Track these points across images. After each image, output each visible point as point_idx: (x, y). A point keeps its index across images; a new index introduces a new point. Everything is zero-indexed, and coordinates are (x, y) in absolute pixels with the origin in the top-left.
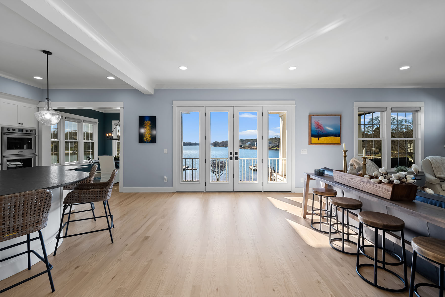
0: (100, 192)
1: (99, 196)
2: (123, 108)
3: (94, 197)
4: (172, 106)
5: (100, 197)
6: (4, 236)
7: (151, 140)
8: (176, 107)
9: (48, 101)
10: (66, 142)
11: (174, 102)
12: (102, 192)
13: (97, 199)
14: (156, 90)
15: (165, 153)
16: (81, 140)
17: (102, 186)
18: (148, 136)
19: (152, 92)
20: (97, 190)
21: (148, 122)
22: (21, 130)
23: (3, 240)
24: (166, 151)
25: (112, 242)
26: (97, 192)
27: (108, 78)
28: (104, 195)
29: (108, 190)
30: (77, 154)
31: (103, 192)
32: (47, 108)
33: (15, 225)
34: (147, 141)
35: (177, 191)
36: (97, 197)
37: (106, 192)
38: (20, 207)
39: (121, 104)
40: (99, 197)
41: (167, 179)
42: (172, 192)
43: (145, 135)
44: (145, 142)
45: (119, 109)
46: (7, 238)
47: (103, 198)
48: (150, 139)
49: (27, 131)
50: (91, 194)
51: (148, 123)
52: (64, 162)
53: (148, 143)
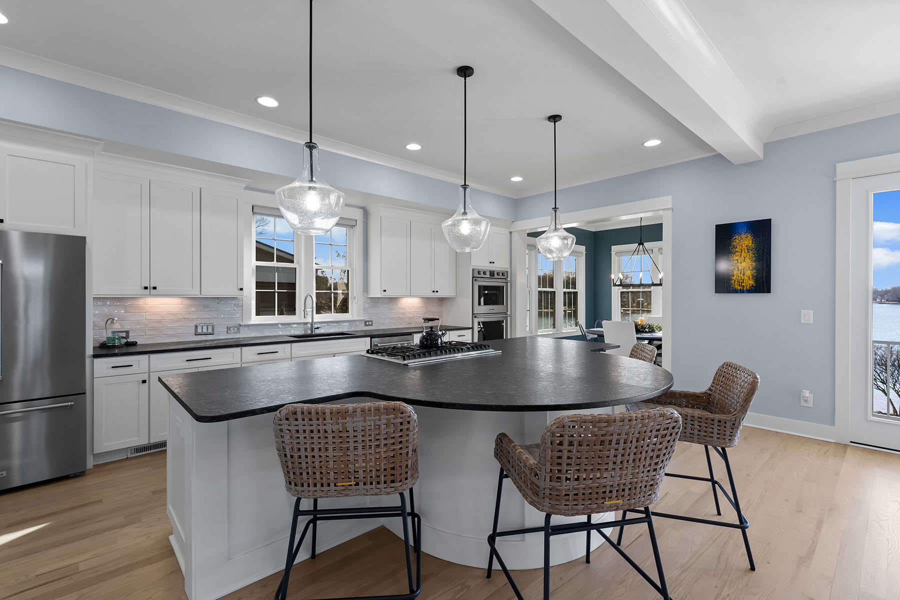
0: (719, 421)
1: (716, 431)
2: (671, 211)
3: (705, 434)
4: (835, 182)
5: (718, 436)
6: (603, 503)
7: (753, 286)
8: (851, 180)
9: (555, 211)
10: (540, 292)
11: (842, 168)
12: (725, 423)
13: (711, 439)
14: (768, 147)
15: (803, 321)
16: (560, 290)
17: (691, 402)
18: (744, 275)
19: (759, 153)
20: (711, 416)
21: (743, 236)
22: (492, 274)
23: (601, 510)
24: (808, 316)
25: (753, 568)
26: (712, 422)
27: (647, 144)
28: (728, 433)
29: (740, 421)
30: (553, 314)
31: (728, 424)
32: (554, 226)
33: (621, 483)
34: (739, 288)
35: (851, 442)
36: (711, 435)
37: (734, 424)
38: (632, 445)
39: (666, 201)
40: (715, 435)
41: (811, 400)
42: (834, 441)
43: (735, 272)
44: (736, 291)
45: (662, 214)
46: (607, 507)
47: (727, 440)
48: (752, 282)
49: (498, 274)
50: (696, 423)
51: (745, 241)
52: (536, 331)
53: (743, 292)
